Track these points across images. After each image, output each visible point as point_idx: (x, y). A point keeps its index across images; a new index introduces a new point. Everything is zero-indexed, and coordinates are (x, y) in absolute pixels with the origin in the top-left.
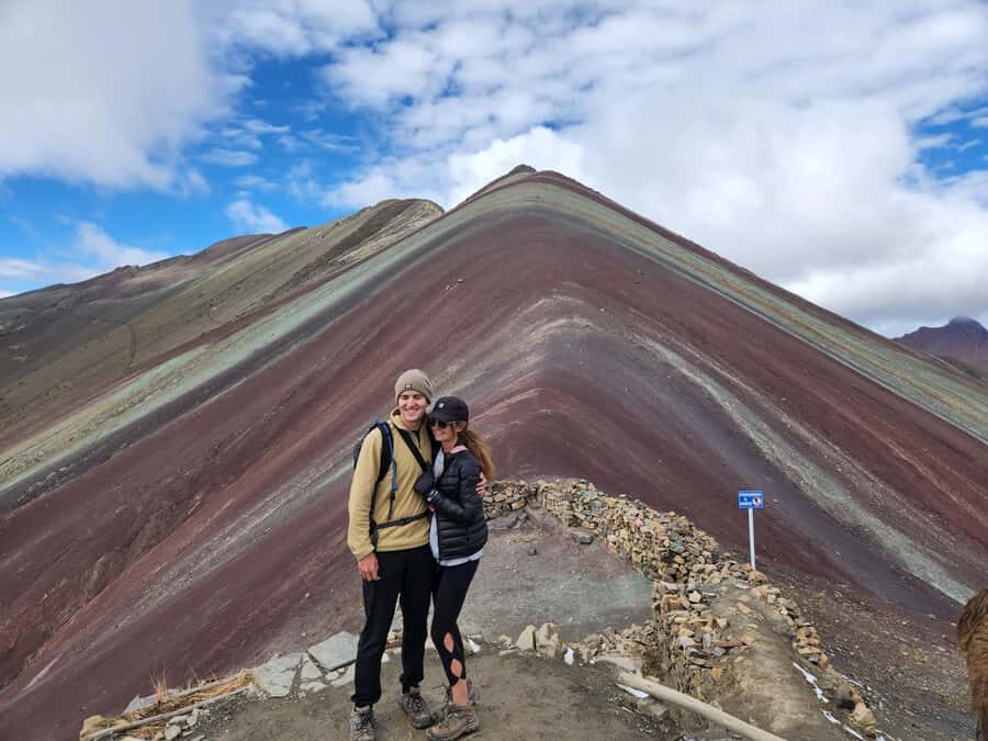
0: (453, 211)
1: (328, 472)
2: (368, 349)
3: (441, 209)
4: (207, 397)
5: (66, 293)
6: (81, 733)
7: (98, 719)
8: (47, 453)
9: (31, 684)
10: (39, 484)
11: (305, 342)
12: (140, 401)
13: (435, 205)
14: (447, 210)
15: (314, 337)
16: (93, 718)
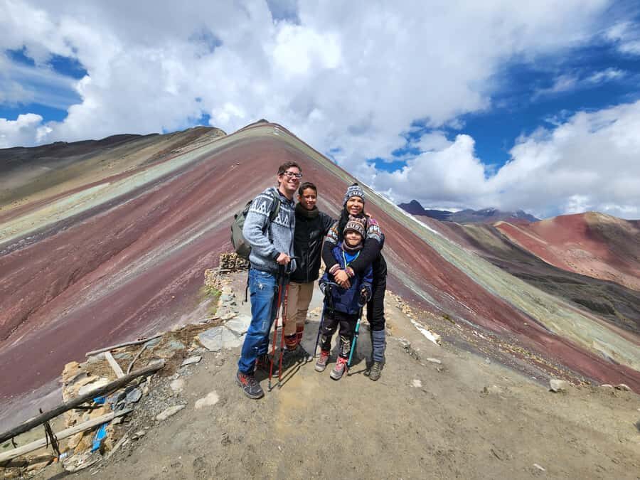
0: (230, 135)
1: (177, 244)
2: (194, 191)
3: (226, 134)
4: (110, 207)
5: (25, 152)
6: (64, 372)
7: (74, 363)
8: (18, 230)
9: (15, 343)
10: (15, 245)
11: (163, 185)
12: (72, 207)
13: (223, 132)
14: (228, 134)
15: (167, 183)
16: (71, 363)
